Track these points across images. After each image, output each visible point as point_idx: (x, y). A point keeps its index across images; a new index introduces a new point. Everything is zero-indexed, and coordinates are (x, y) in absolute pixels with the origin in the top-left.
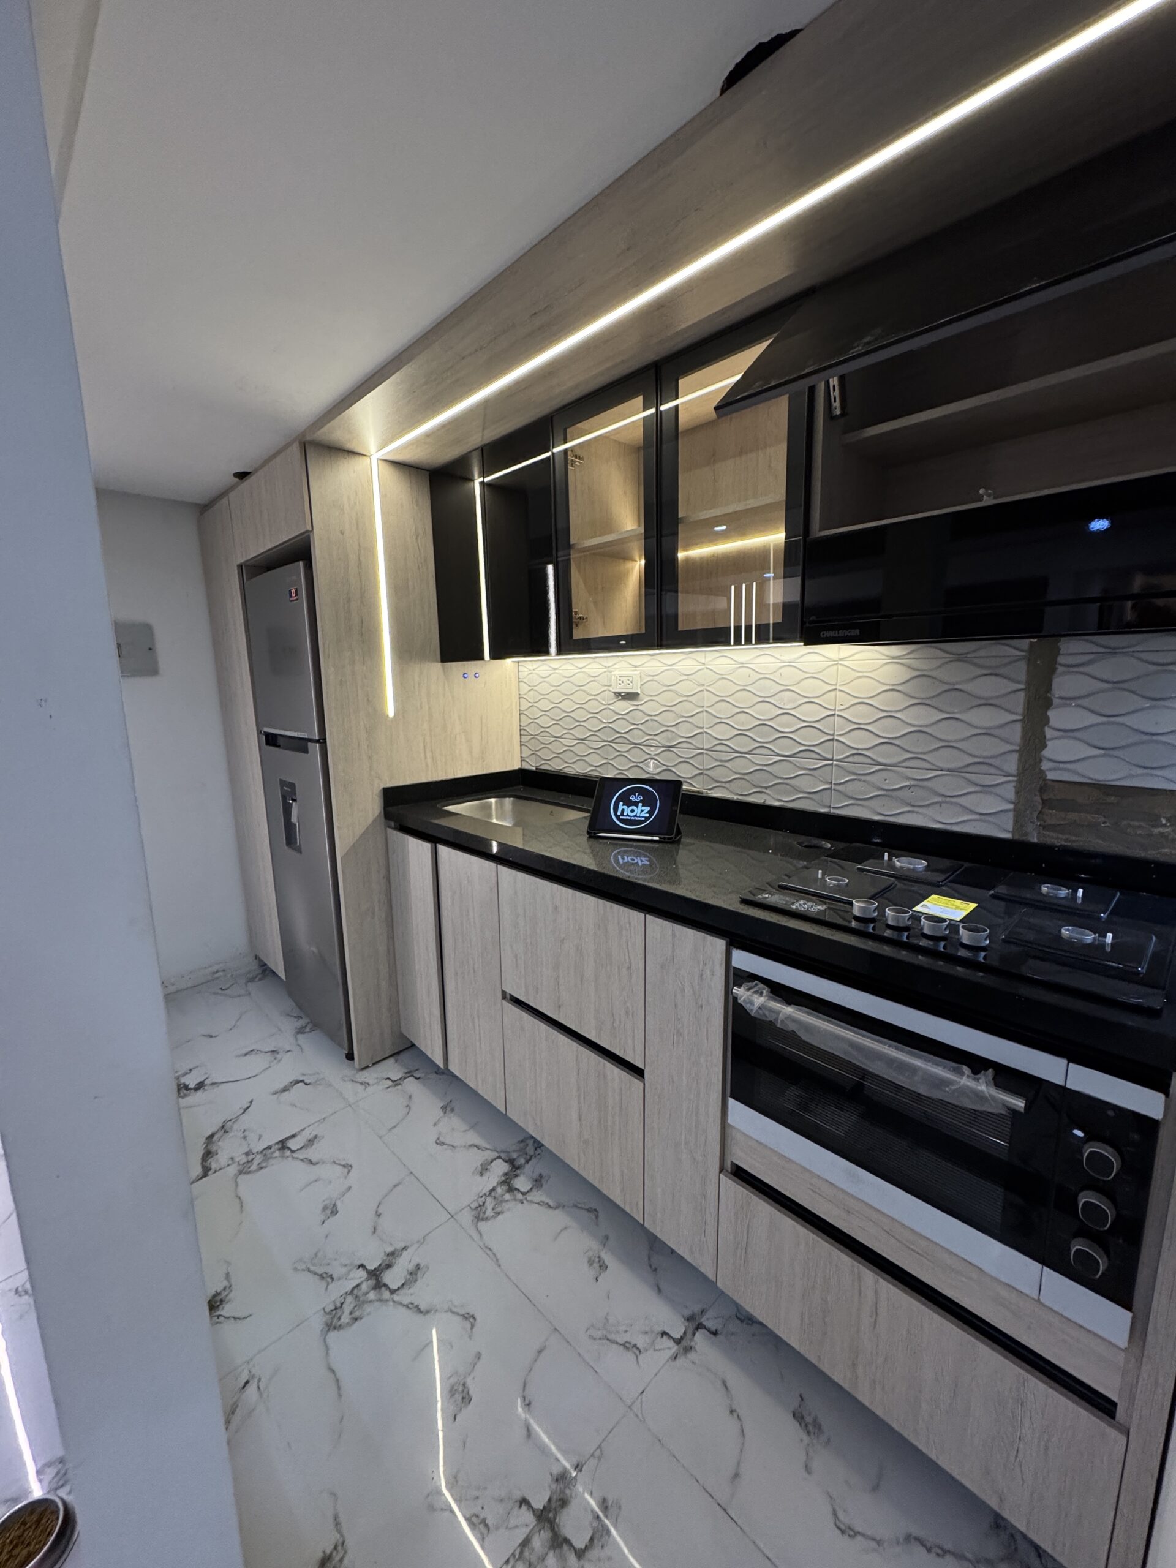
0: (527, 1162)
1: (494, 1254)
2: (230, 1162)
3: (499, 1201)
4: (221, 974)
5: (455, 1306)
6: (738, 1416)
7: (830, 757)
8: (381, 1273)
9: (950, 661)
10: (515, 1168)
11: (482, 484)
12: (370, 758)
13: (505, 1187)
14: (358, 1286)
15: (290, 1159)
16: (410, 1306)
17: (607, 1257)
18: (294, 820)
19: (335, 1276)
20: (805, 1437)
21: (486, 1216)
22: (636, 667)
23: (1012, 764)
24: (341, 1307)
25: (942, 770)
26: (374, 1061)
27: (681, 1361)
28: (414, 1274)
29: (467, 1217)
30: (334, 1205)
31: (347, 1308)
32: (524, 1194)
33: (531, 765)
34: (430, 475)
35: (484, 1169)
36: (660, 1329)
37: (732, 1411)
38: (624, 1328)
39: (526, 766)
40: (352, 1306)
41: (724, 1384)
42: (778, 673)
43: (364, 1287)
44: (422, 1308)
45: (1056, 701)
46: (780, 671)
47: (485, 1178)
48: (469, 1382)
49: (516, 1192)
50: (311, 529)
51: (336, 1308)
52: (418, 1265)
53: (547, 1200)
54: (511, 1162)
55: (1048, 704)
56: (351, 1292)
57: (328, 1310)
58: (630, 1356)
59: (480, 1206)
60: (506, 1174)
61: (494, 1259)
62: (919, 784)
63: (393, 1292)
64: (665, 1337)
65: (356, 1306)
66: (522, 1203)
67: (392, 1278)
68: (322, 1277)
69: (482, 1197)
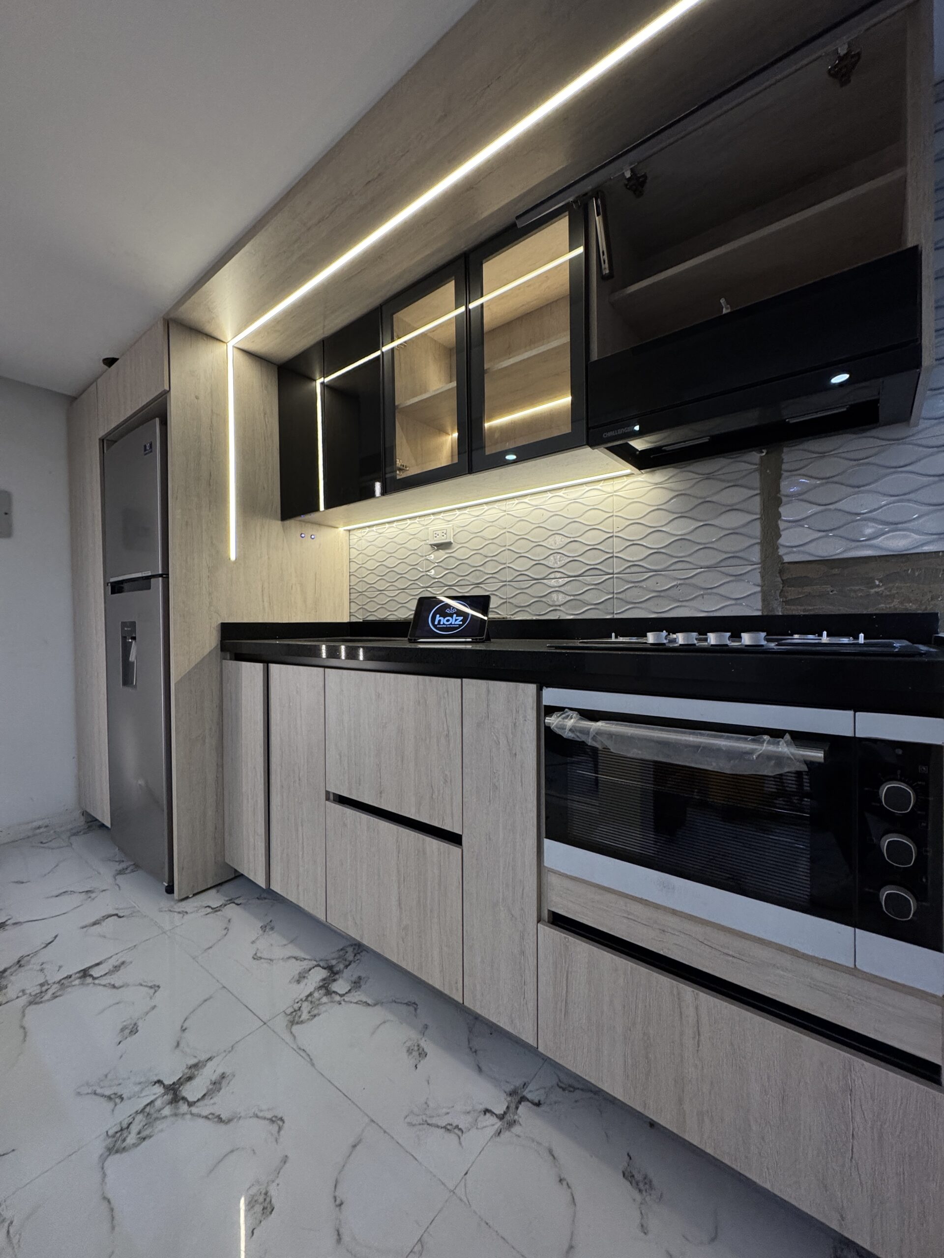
0: (346, 967)
1: (308, 1055)
2: (21, 994)
3: (315, 1004)
4: (42, 830)
5: (261, 1111)
6: (568, 1184)
7: (611, 571)
8: (179, 1087)
9: (700, 481)
10: (333, 973)
11: (322, 384)
12: (210, 594)
13: (322, 992)
14: (152, 1102)
15: (91, 985)
16: (210, 1116)
17: (425, 1045)
18: (132, 658)
19: (124, 1096)
20: (638, 1197)
21: (301, 1020)
22: (449, 521)
23: (755, 555)
24: (128, 1127)
25: (701, 568)
26: (195, 892)
27: (506, 1135)
28: (217, 1085)
29: (281, 1023)
30: (135, 1024)
31: (134, 1129)
32: (342, 996)
33: (359, 618)
34: (278, 369)
35: (301, 977)
36: (481, 1107)
37: (561, 1180)
38: (445, 1110)
39: (354, 620)
40: (143, 1123)
41: (551, 1152)
42: (566, 509)
43: (158, 1103)
44: (223, 1117)
45: (784, 499)
46: (568, 507)
47: (302, 985)
48: (273, 1191)
49: (333, 995)
50: (168, 389)
51: (122, 1130)
52: (223, 1073)
53: (364, 999)
54: (330, 968)
55: (778, 502)
56: (142, 1111)
57: (111, 1133)
58: (452, 1138)
59: (295, 1011)
60: (324, 980)
61: (309, 1060)
62: (685, 582)
63: (191, 1104)
64: (488, 1115)
65: (146, 1125)
66: (340, 1004)
67: (191, 1091)
68: (109, 1098)
69: (298, 1002)
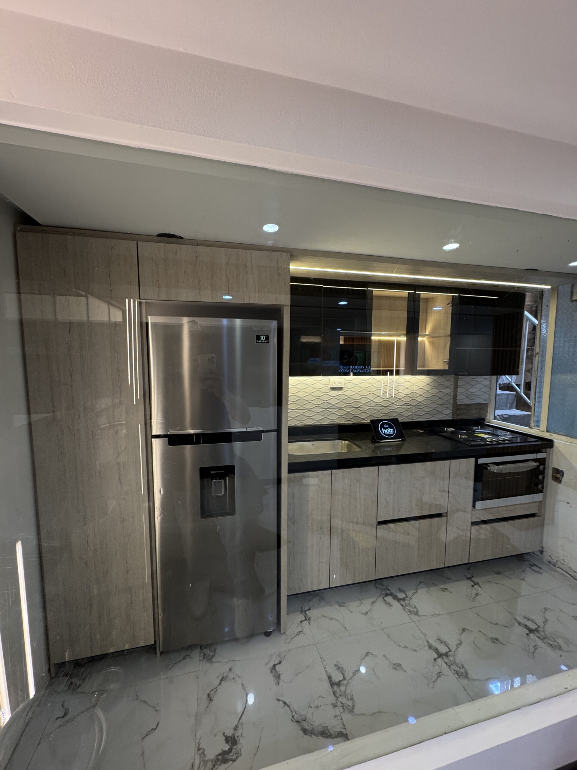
0: (389, 590)
6: (498, 583)
7: (412, 404)
8: (440, 653)
10: (391, 595)
13: (401, 601)
15: (349, 683)
16: (458, 646)
17: (442, 587)
19: (439, 671)
20: (502, 575)
21: (416, 611)
23: (452, 402)
25: (439, 405)
27: (481, 586)
28: (442, 641)
29: (415, 617)
30: (394, 664)
32: (407, 597)
35: (388, 604)
41: (488, 581)
43: (446, 661)
44: (458, 643)
45: (459, 387)
47: (393, 605)
49: (405, 599)
51: (457, 673)
52: (437, 639)
53: (412, 592)
56: (449, 666)
57: (458, 677)
58: (480, 596)
59: (409, 612)
60: (394, 599)
62: (434, 409)
63: (450, 651)
64: (474, 586)
65: (456, 665)
66: (412, 599)
67: (443, 649)
68: (439, 676)
69: (405, 610)
